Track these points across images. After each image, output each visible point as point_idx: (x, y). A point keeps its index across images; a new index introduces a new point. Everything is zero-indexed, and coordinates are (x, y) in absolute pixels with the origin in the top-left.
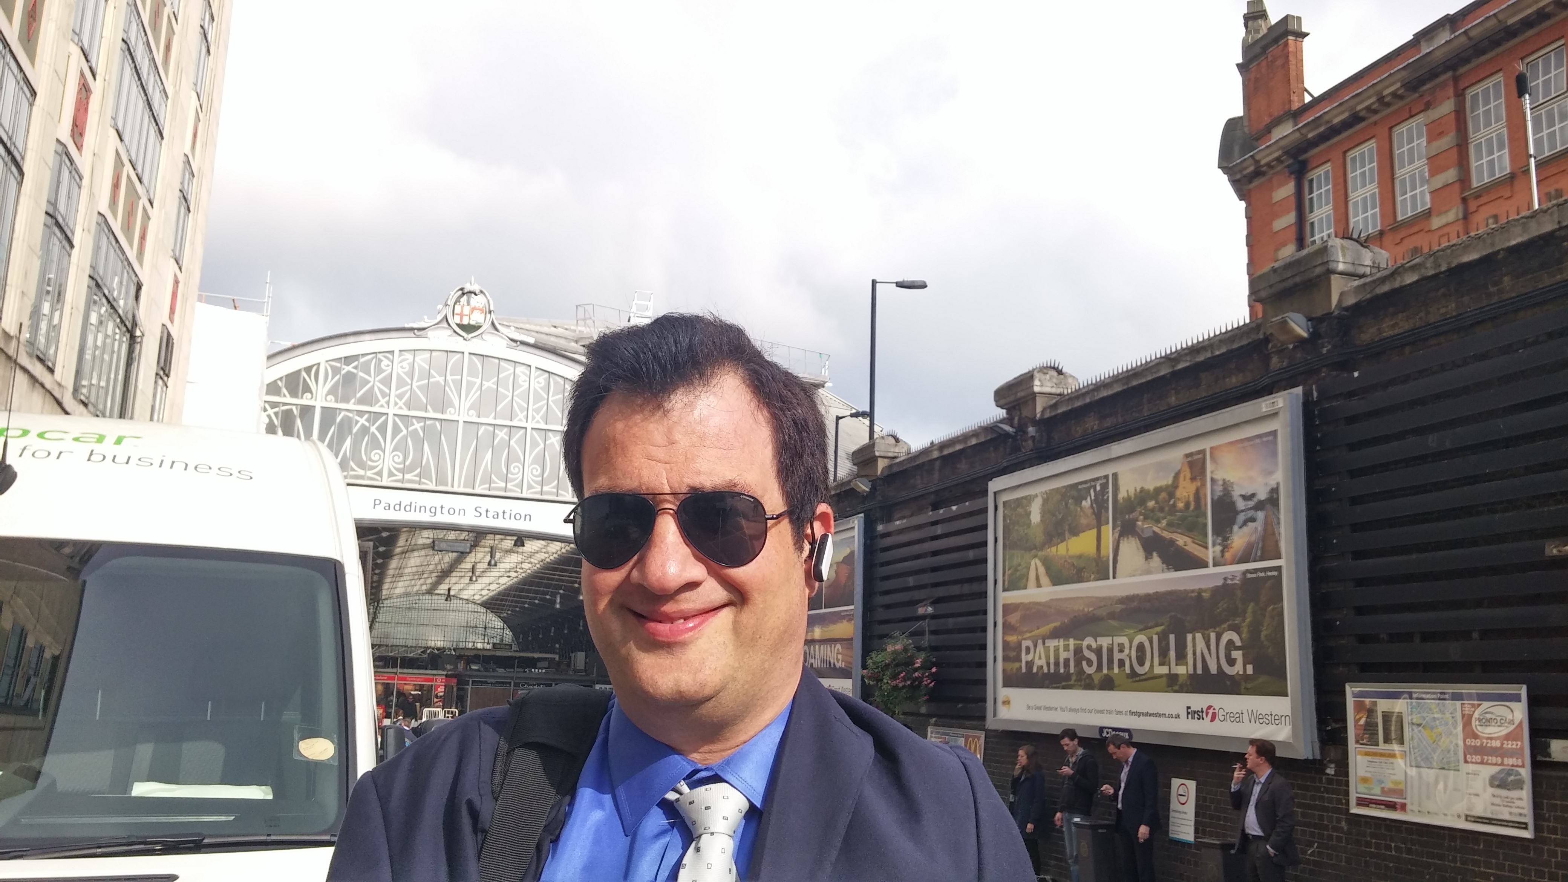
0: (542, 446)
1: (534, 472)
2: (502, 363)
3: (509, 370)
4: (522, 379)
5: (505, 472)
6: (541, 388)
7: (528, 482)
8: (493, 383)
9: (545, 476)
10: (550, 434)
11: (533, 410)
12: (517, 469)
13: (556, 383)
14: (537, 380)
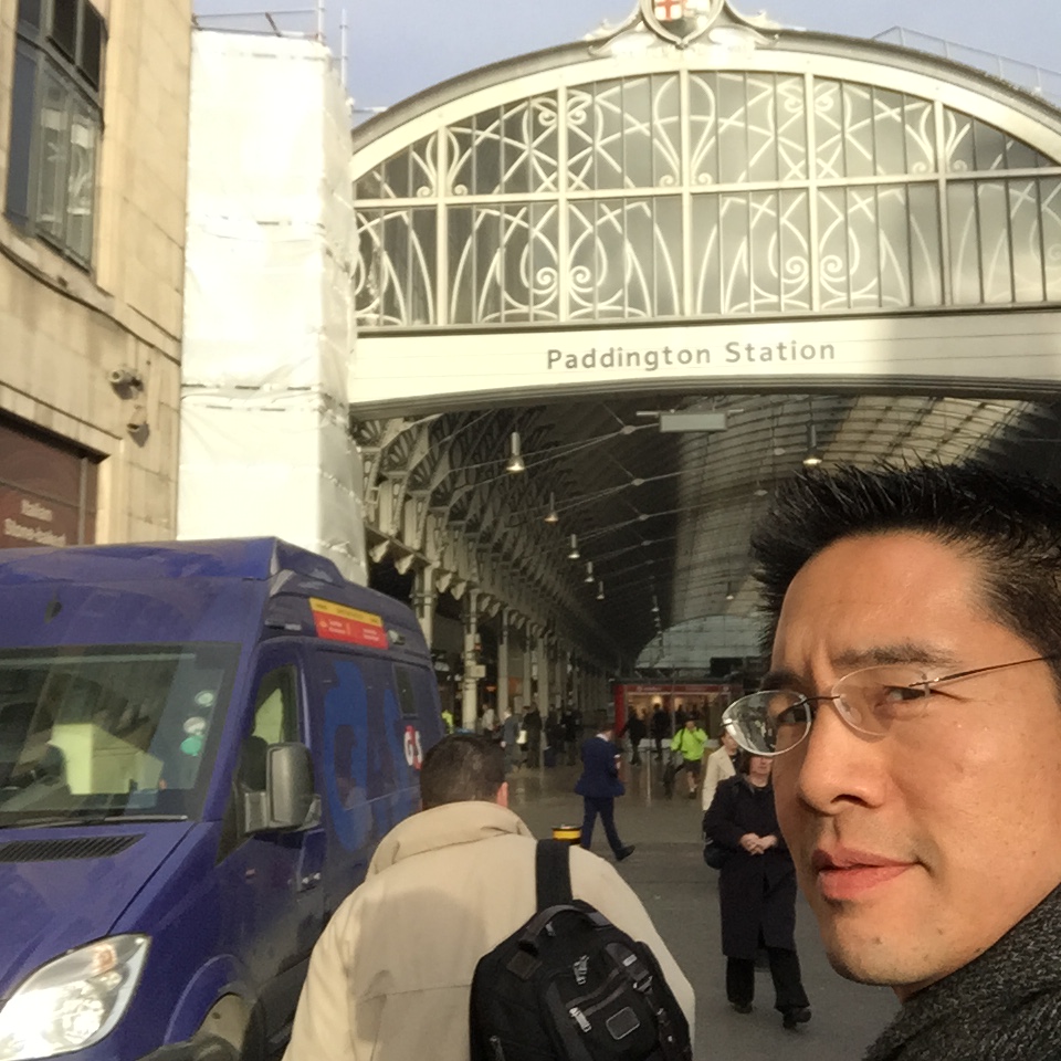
0: (841, 217)
1: (831, 267)
2: (751, 81)
3: (765, 90)
4: (790, 103)
5: (775, 274)
6: (828, 114)
7: (822, 289)
8: (737, 119)
9: (852, 271)
10: (854, 194)
11: (818, 155)
12: (797, 269)
13: (854, 98)
14: (818, 100)
